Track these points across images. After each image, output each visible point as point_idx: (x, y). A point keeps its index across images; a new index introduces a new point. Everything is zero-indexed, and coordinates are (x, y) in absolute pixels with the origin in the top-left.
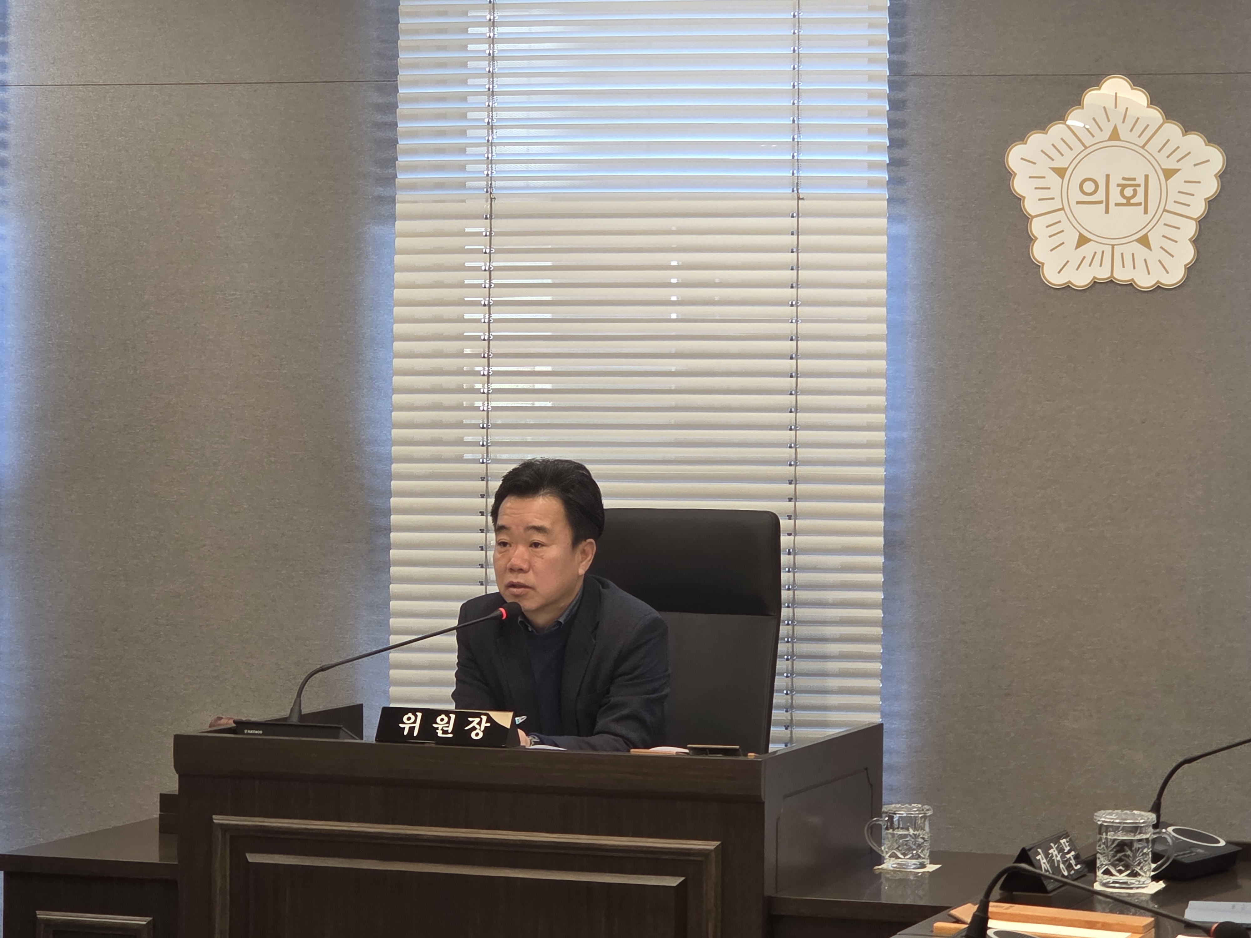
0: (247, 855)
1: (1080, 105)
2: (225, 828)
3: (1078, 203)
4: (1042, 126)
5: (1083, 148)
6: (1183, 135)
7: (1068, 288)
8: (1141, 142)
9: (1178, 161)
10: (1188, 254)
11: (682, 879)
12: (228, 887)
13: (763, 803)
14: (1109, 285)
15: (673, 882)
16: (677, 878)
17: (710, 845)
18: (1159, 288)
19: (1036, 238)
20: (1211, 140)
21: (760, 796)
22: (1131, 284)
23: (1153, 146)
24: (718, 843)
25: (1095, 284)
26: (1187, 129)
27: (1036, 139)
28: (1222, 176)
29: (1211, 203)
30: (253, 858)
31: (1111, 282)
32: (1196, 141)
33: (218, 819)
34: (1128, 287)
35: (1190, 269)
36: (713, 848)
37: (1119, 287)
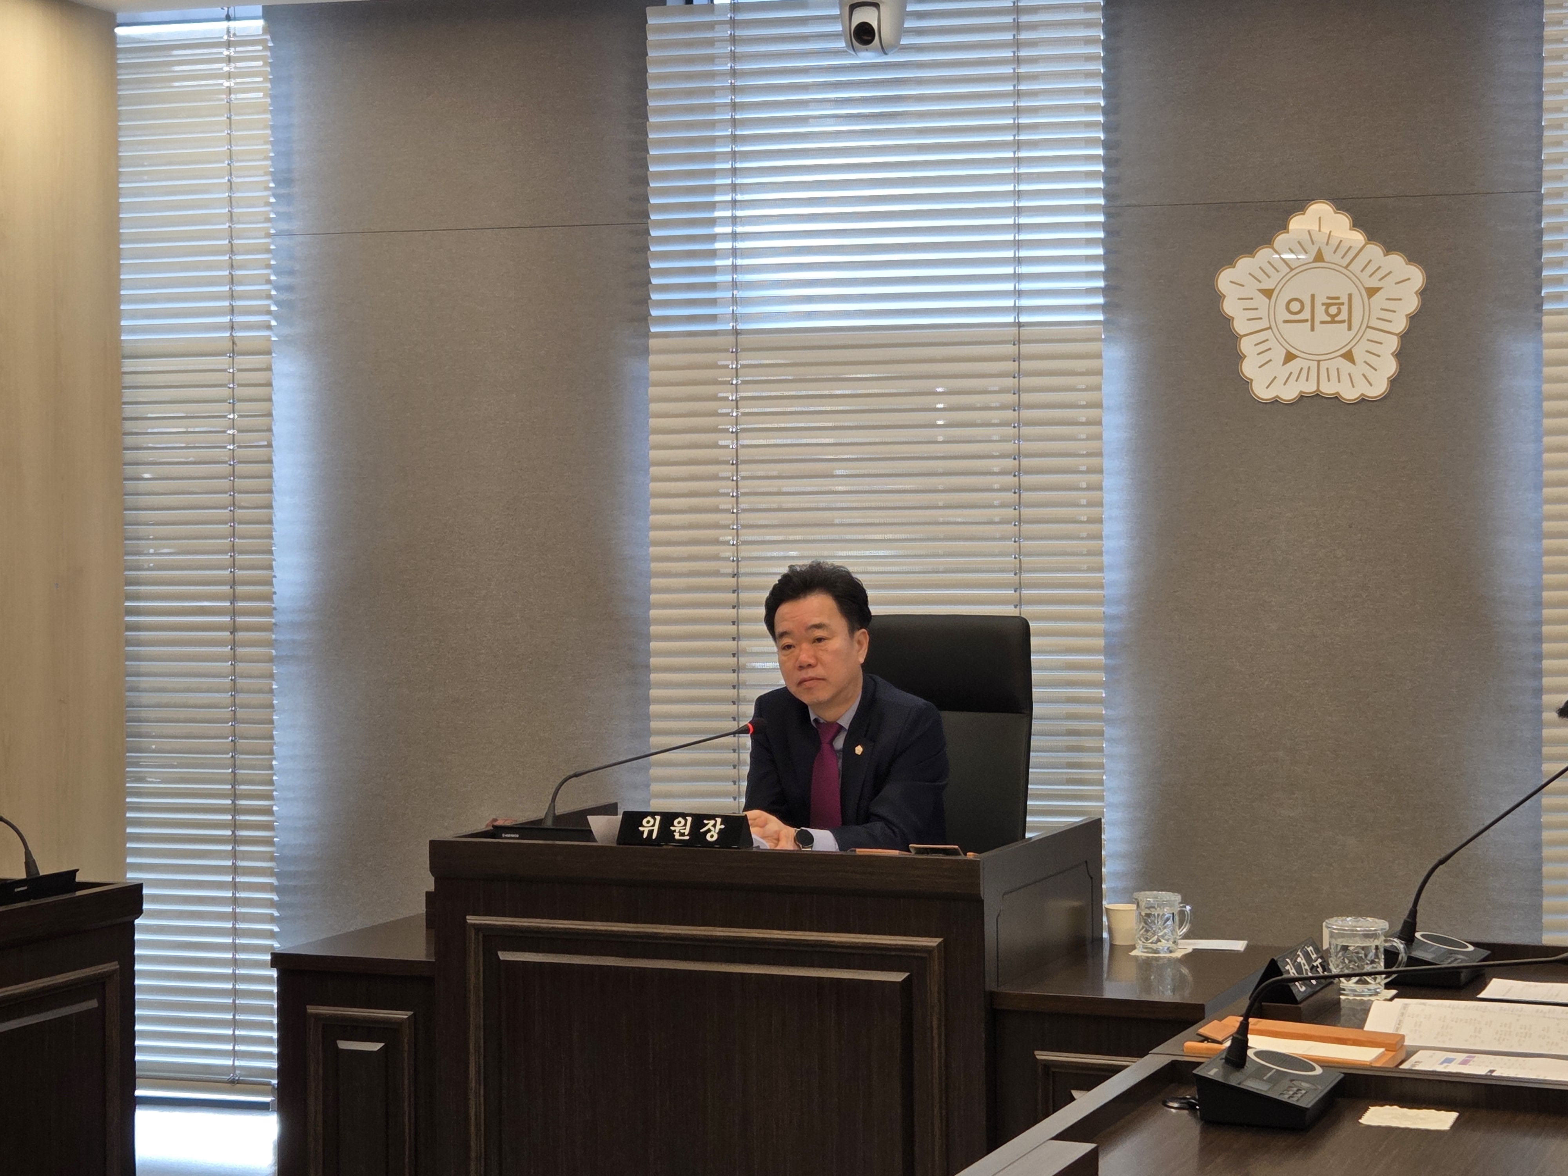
0: (500, 953)
1: (1285, 229)
2: (478, 928)
3: (1285, 322)
4: (1250, 251)
5: (1289, 270)
6: (1385, 255)
7: (1275, 402)
8: (1345, 262)
9: (1380, 280)
10: (1390, 367)
11: (907, 974)
12: (482, 984)
13: (983, 901)
14: (1315, 398)
15: (898, 977)
16: (902, 973)
17: (933, 942)
18: (1363, 401)
19: (1245, 356)
20: (1412, 259)
21: (980, 894)
22: (1336, 397)
23: (1356, 266)
24: (940, 940)
25: (1302, 397)
26: (1389, 249)
27: (1244, 264)
28: (1423, 293)
29: (1412, 319)
30: (503, 956)
31: (1317, 396)
32: (1397, 261)
33: (471, 919)
34: (1333, 400)
35: (1393, 382)
36: (935, 944)
37: (1325, 400)
